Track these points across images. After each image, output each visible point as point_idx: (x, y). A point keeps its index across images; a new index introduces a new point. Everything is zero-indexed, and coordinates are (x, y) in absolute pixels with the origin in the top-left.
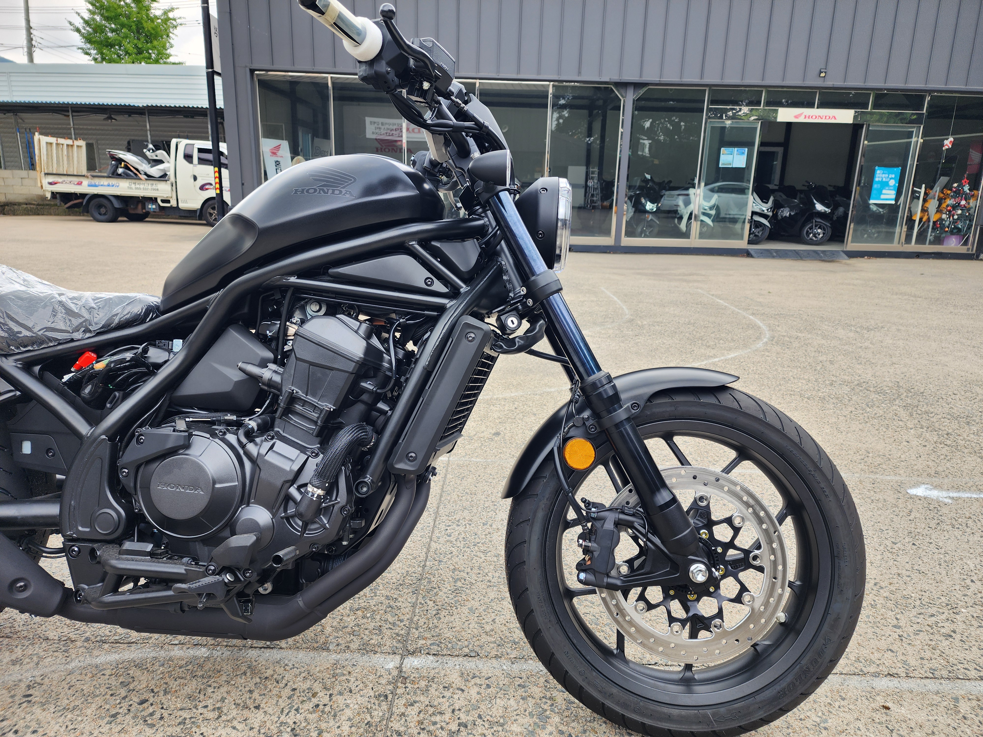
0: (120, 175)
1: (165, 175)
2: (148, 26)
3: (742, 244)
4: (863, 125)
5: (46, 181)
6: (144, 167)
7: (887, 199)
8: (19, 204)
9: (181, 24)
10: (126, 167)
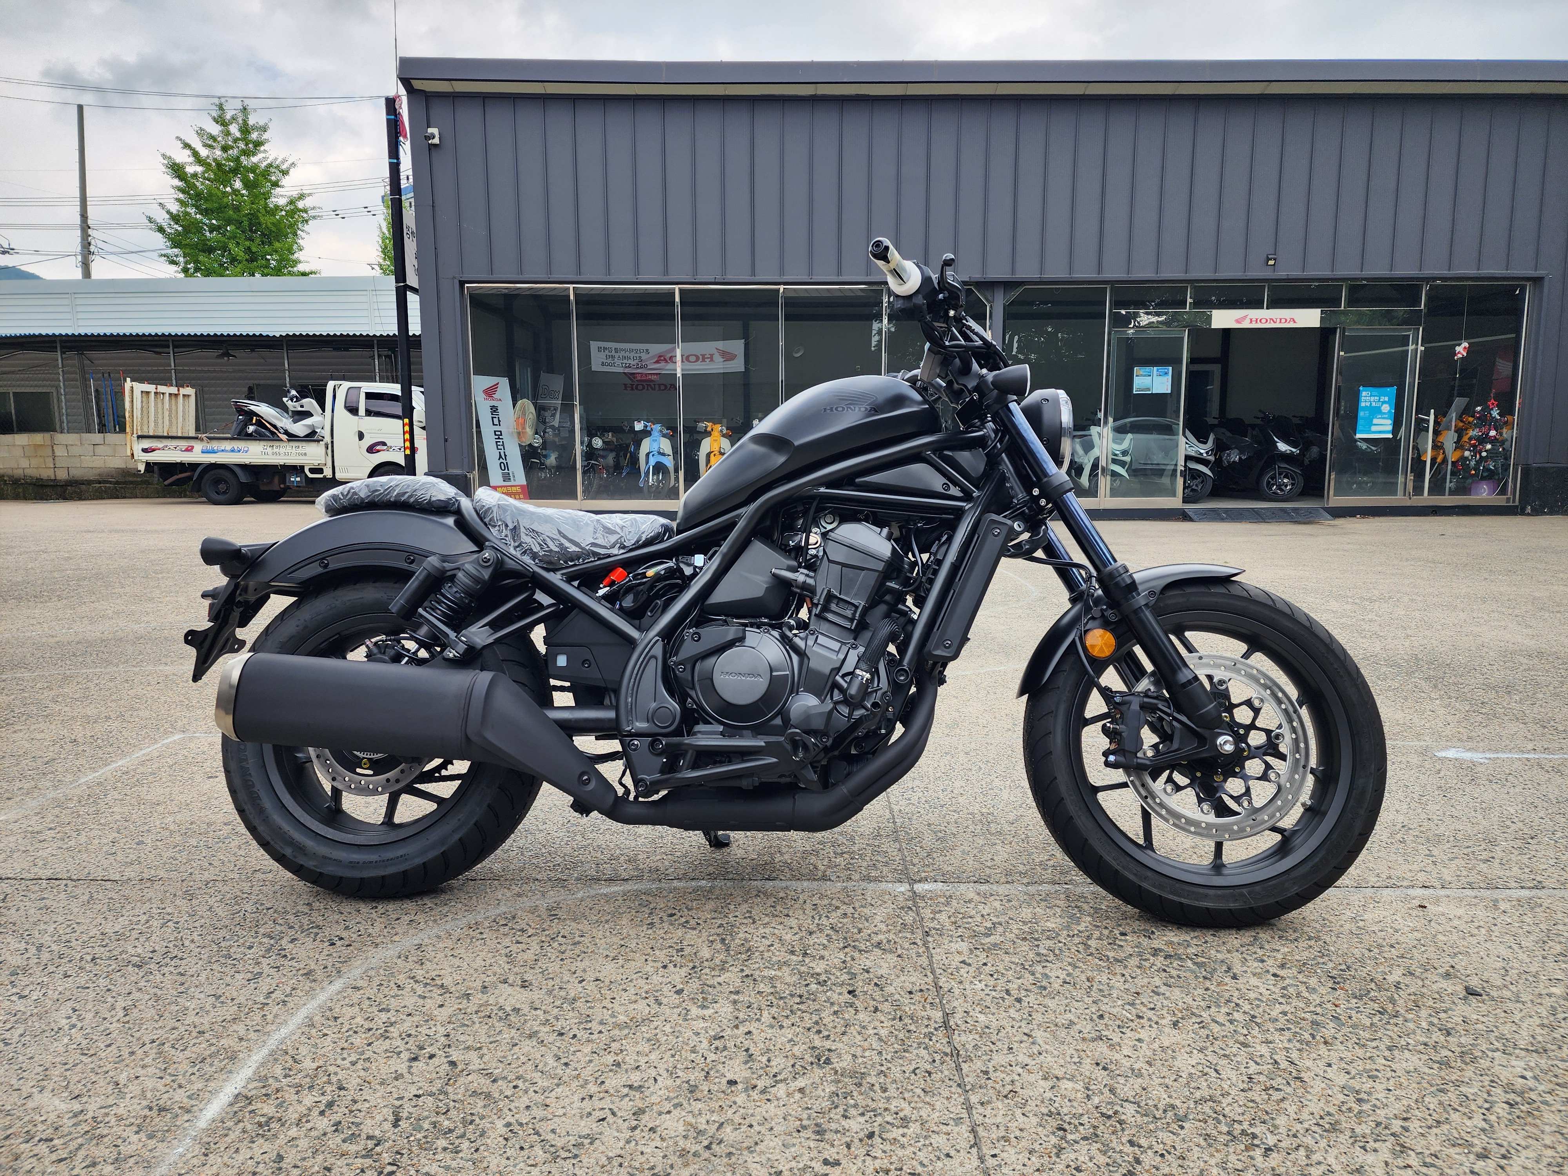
0: (251, 435)
1: (314, 433)
2: (266, 220)
3: (1175, 502)
4: (1336, 329)
5: (138, 447)
6: (285, 422)
7: (1380, 432)
8: (89, 482)
9: (314, 217)
10: (260, 424)
